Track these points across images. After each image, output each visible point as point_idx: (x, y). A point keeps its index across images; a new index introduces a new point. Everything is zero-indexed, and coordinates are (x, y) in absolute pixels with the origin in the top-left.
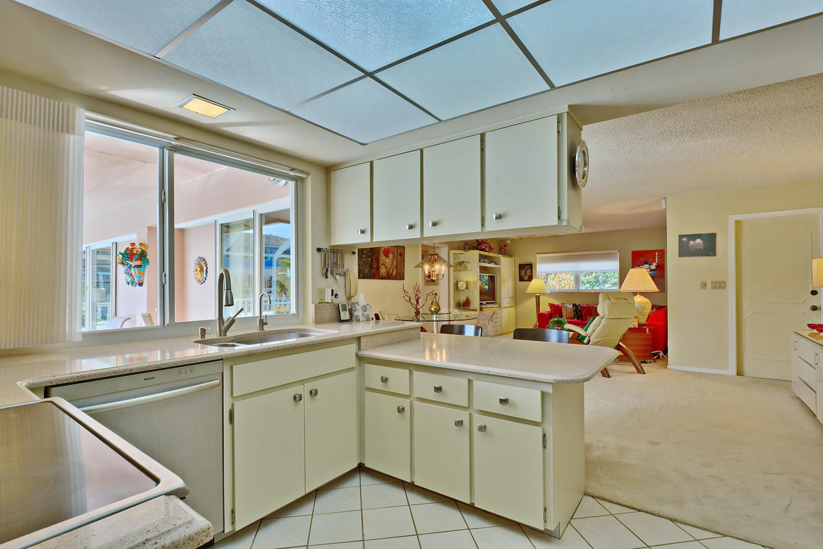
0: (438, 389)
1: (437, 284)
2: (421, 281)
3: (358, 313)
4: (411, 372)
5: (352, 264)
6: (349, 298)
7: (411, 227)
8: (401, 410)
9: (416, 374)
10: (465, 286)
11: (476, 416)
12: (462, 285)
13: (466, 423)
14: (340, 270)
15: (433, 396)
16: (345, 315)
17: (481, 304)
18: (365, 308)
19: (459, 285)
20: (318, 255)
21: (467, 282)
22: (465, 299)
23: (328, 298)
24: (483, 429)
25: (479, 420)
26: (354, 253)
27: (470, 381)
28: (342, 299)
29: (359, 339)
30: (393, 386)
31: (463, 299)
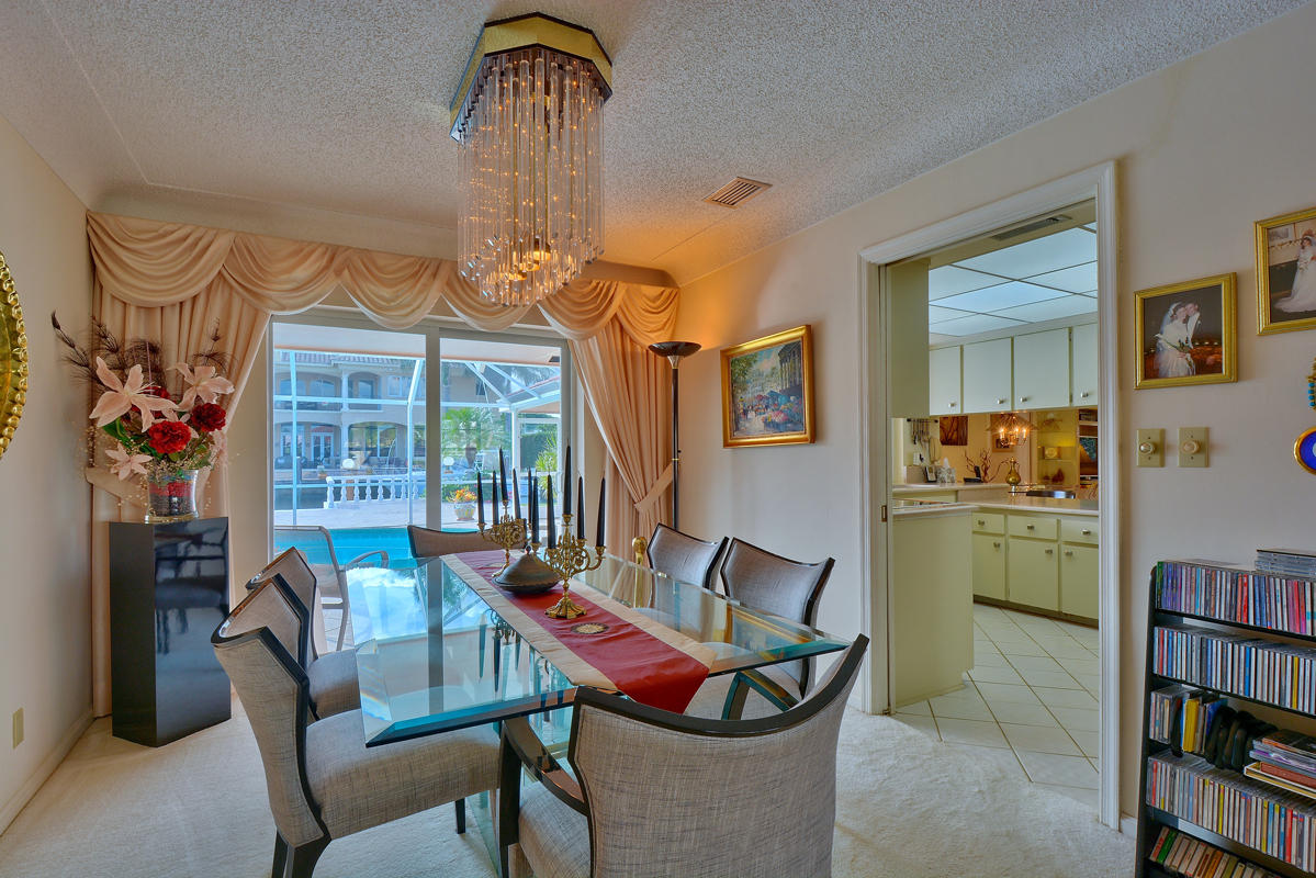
0: (1031, 528)
1: (1012, 451)
2: (989, 445)
3: (944, 475)
4: (1006, 517)
5: (935, 433)
6: (933, 462)
7: (1002, 402)
8: (997, 546)
9: (1010, 517)
10: (1056, 454)
11: (1063, 546)
12: (1051, 452)
13: (1055, 551)
14: (926, 438)
15: (1026, 533)
16: (931, 477)
17: (1082, 479)
18: (950, 471)
19: (1047, 452)
20: (908, 424)
21: (1059, 448)
22: (1056, 472)
23: (917, 462)
24: (1069, 554)
25: (1066, 549)
26: (936, 421)
27: (1059, 521)
28: (926, 463)
29: (957, 492)
30: (989, 528)
31: (1053, 471)
